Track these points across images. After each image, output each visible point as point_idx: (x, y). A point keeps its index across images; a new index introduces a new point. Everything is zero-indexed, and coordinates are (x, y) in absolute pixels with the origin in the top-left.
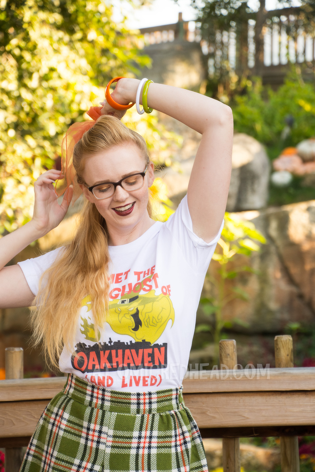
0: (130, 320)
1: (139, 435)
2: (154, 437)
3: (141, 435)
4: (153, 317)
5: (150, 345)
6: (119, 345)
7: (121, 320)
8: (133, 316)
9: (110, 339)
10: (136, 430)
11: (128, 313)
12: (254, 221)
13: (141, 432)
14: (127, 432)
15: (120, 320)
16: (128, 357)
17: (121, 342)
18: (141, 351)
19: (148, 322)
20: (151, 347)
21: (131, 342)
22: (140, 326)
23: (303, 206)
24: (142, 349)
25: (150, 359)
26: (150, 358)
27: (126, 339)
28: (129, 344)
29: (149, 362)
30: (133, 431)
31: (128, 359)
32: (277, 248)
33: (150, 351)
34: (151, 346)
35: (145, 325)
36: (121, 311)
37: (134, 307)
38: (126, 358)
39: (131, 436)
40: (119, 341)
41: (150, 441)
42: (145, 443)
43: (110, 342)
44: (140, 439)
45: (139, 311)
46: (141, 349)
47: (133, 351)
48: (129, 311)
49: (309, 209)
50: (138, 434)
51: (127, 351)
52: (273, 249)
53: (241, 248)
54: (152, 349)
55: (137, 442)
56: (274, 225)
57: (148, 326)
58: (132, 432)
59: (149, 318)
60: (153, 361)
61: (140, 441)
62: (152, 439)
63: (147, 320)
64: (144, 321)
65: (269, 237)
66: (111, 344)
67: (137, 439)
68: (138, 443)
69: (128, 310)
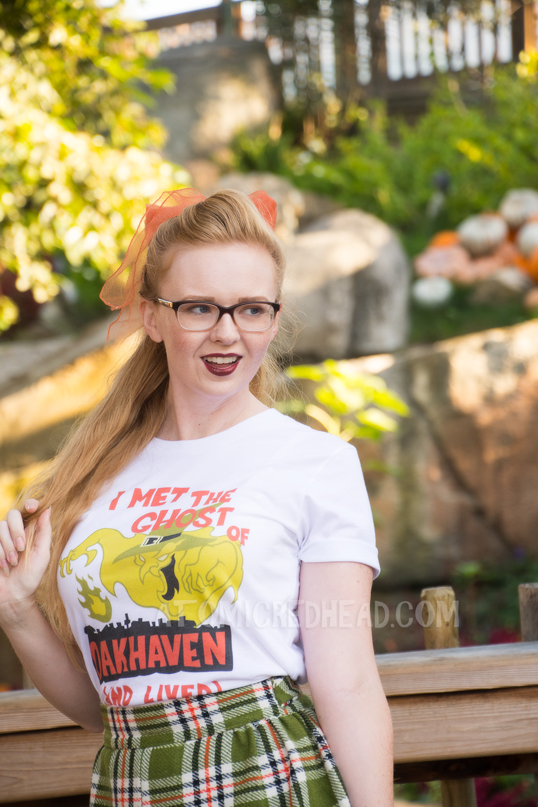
0: (158, 578)
1: (194, 778)
2: (226, 776)
3: (197, 777)
4: (198, 575)
5: (194, 627)
6: (141, 627)
7: (144, 579)
8: (164, 570)
9: (126, 615)
10: (186, 770)
11: (156, 564)
12: (384, 375)
13: (196, 772)
14: (170, 779)
15: (142, 579)
16: (156, 650)
17: (143, 621)
18: (177, 638)
19: (190, 584)
20: (195, 631)
21: (161, 620)
22: (175, 590)
23: (474, 341)
24: (180, 635)
25: (194, 653)
26: (195, 651)
27: (153, 616)
28: (157, 624)
29: (194, 659)
30: (181, 775)
31: (156, 653)
32: (431, 423)
33: (194, 637)
34: (195, 629)
35: (185, 588)
36: (145, 562)
37: (169, 554)
38: (152, 651)
39: (180, 783)
40: (140, 620)
41: (220, 785)
42: (208, 790)
43: (127, 621)
44: (199, 785)
45: (175, 561)
46: (178, 634)
47: (165, 638)
48: (160, 561)
49: (486, 347)
50: (192, 777)
51: (154, 639)
52: (422, 426)
53: (362, 426)
54: (198, 634)
55: (193, 792)
56: (422, 380)
57: (189, 589)
58: (179, 776)
59: (191, 575)
60: (201, 656)
61: (199, 789)
62: (223, 781)
63: (187, 579)
64: (182, 580)
65: (413, 403)
66: (128, 626)
67: (191, 786)
68: (194, 794)
69: (157, 559)
